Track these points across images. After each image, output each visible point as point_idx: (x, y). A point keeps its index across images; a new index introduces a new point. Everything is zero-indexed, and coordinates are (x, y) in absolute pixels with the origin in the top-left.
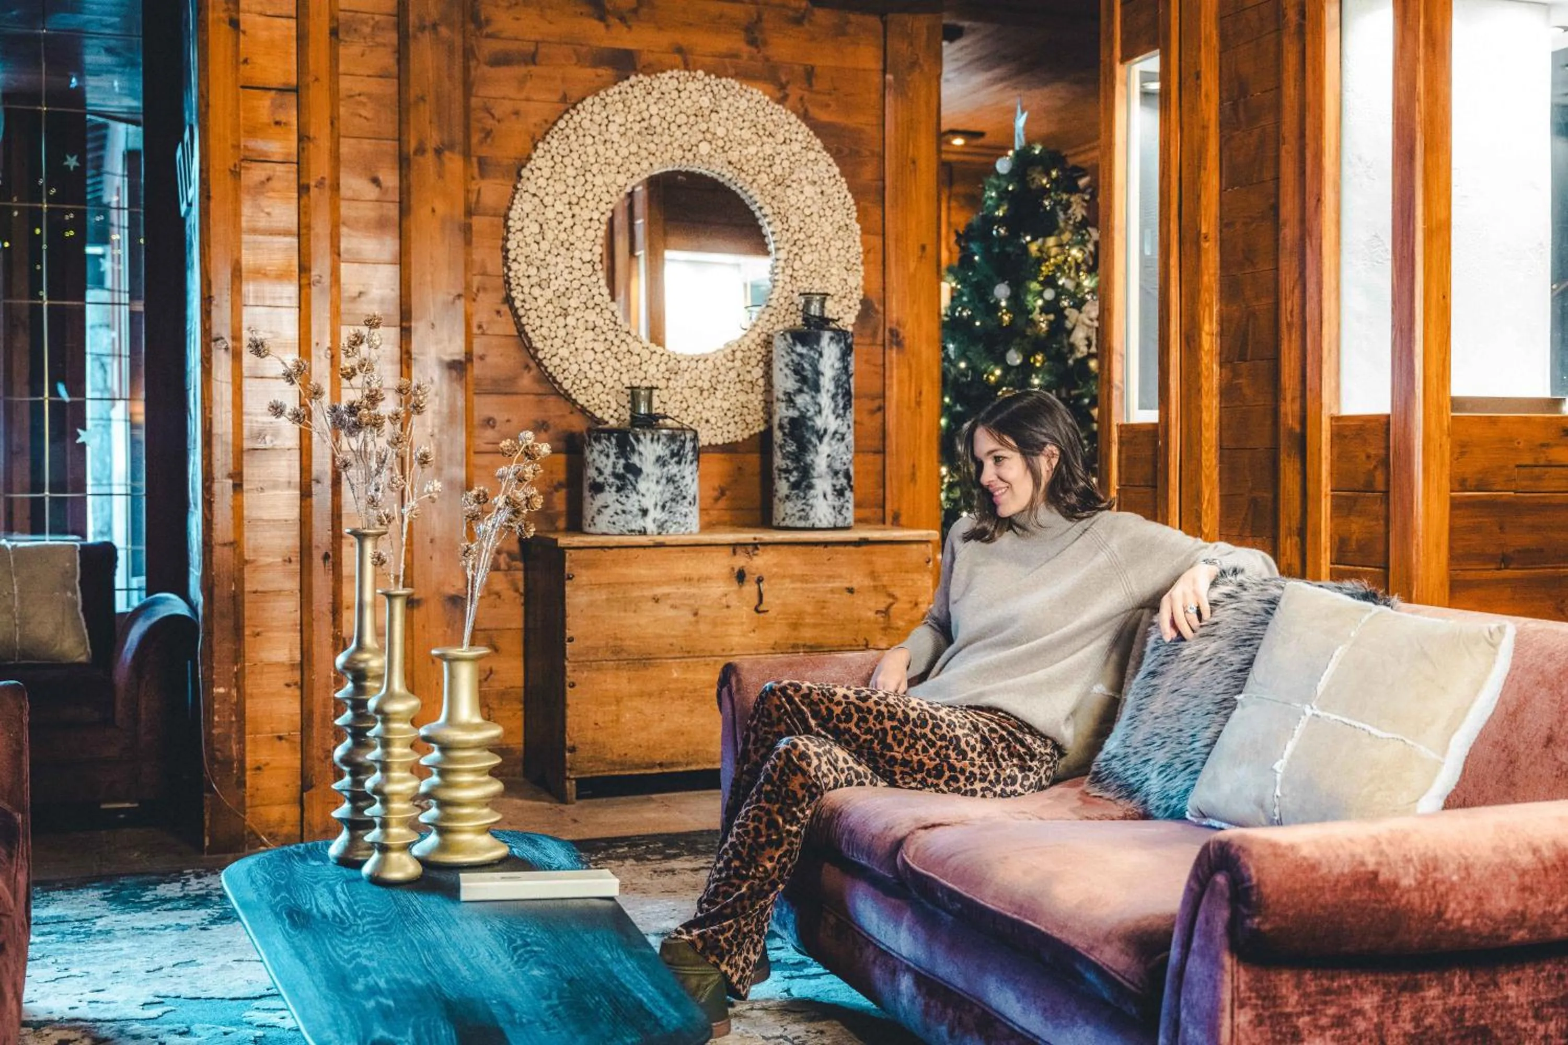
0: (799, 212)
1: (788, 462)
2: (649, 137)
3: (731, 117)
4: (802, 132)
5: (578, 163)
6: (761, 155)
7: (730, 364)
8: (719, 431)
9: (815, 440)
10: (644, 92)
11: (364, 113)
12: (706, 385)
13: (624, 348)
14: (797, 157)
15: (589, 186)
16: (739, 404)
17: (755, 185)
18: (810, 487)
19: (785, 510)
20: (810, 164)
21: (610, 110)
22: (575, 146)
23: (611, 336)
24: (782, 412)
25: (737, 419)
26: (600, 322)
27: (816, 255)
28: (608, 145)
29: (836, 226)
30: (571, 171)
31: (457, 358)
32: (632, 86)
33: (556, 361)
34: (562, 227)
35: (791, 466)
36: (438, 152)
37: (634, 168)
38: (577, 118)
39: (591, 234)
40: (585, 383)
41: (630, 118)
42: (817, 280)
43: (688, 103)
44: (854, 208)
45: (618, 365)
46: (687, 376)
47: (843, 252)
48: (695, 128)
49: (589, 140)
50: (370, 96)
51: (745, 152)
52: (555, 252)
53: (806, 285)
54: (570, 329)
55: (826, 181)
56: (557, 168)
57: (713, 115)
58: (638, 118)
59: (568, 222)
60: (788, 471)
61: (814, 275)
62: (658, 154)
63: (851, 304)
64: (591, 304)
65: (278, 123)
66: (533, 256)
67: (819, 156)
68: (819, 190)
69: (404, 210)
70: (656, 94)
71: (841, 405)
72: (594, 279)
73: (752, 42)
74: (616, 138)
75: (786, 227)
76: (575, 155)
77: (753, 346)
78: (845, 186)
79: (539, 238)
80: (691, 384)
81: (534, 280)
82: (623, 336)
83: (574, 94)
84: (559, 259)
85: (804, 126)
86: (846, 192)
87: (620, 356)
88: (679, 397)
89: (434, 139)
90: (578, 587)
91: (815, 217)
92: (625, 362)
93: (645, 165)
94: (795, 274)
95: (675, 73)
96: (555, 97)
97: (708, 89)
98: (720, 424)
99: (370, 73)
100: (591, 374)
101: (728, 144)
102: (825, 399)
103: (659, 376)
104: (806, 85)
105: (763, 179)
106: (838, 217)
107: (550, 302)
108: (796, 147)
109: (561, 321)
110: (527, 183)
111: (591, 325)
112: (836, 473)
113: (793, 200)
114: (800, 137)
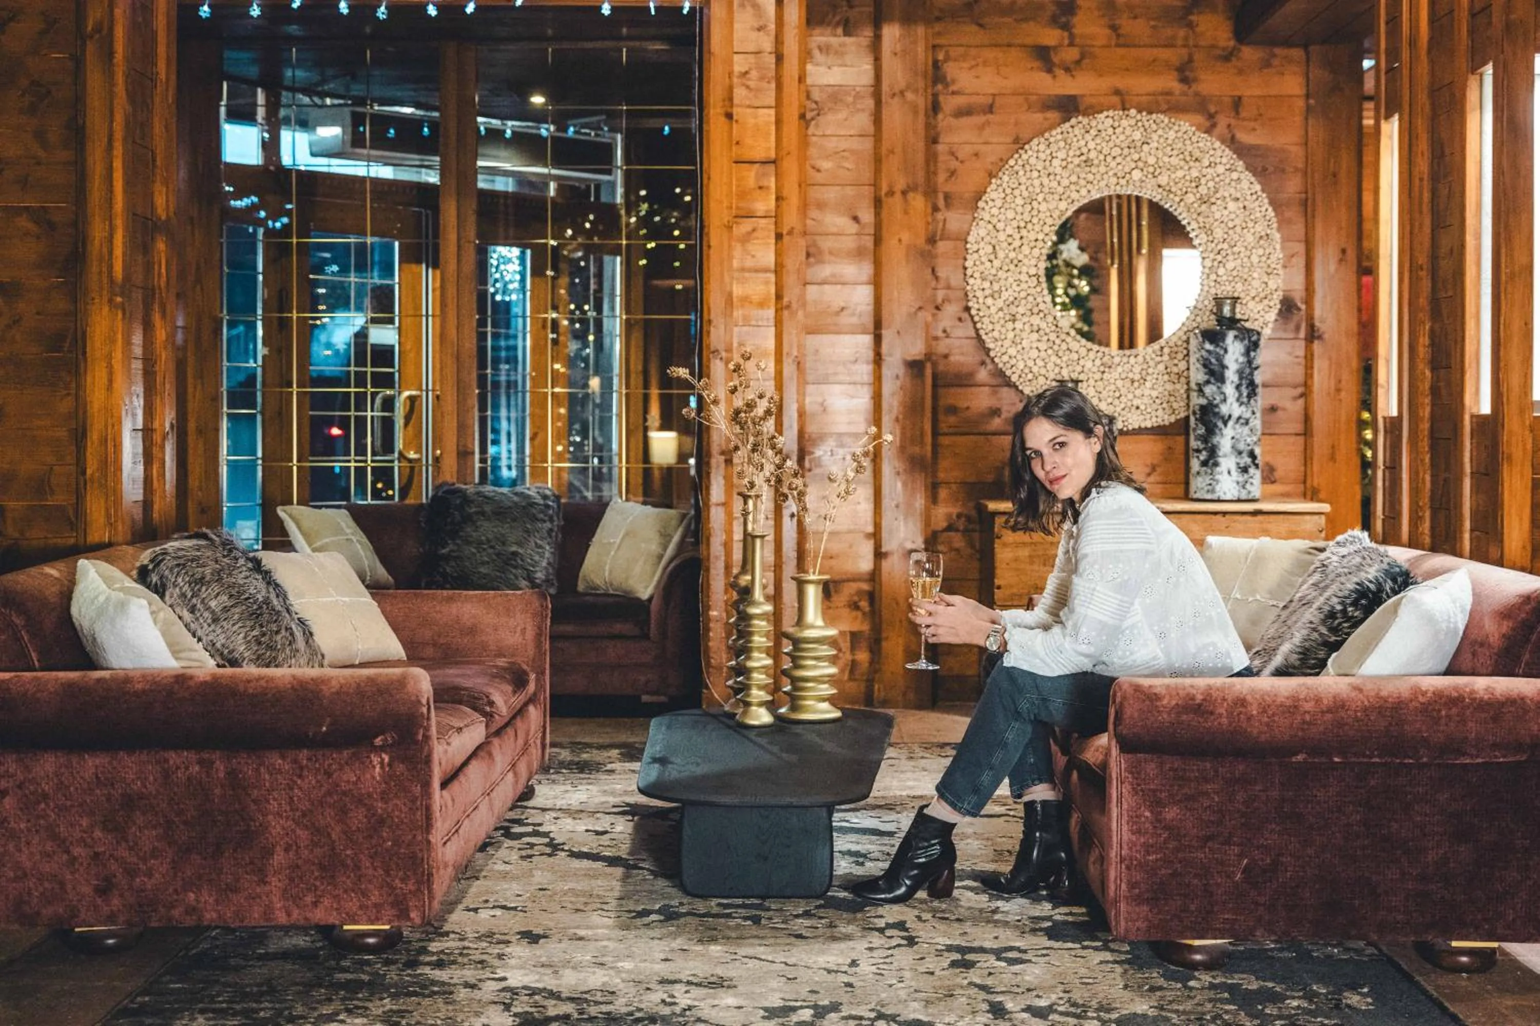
0: (1223, 225)
1: (1199, 443)
2: (1088, 169)
3: (1160, 147)
4: (1225, 155)
5: (1025, 194)
6: (1188, 178)
7: (1159, 359)
8: (1148, 416)
9: (1220, 424)
10: (1083, 131)
11: (847, 165)
12: (1137, 377)
13: (1064, 346)
14: (1222, 177)
15: (1035, 213)
16: (1166, 393)
17: (1182, 204)
18: (1216, 464)
19: (1198, 484)
20: (1233, 184)
21: (1054, 147)
22: (1023, 180)
23: (1053, 337)
24: (1197, 401)
25: (1165, 405)
26: (1043, 325)
27: (1239, 261)
28: (1052, 177)
29: (1258, 235)
30: (1019, 201)
31: (918, 358)
32: (1072, 127)
33: (1005, 358)
34: (1012, 247)
35: (1202, 446)
36: (904, 193)
37: (1075, 195)
38: (1025, 157)
39: (1036, 252)
40: (1030, 376)
41: (1071, 153)
42: (1239, 284)
43: (1122, 137)
44: (1274, 220)
45: (1058, 361)
46: (1120, 369)
47: (1264, 259)
48: (1128, 159)
49: (1035, 174)
50: (852, 152)
51: (1173, 176)
52: (1006, 268)
53: (1229, 288)
54: (1017, 332)
55: (1249, 197)
56: (1008, 198)
57: (1145, 146)
58: (1078, 153)
59: (1017, 243)
60: (1198, 451)
61: (1237, 279)
62: (1095, 182)
63: (1272, 304)
64: (1035, 310)
65: (760, 188)
66: (987, 273)
67: (1242, 176)
68: (1241, 206)
69: (878, 240)
70: (1093, 132)
71: (1245, 394)
72: (1039, 289)
73: (1184, 80)
74: (1058, 170)
75: (1211, 238)
76: (1023, 187)
77: (1180, 343)
78: (1266, 201)
79: (992, 257)
80: (1123, 376)
81: (987, 292)
82: (1063, 336)
83: (1025, 136)
84: (1009, 274)
85: (1227, 150)
86: (1267, 206)
87: (1060, 354)
88: (1113, 387)
89: (900, 184)
90: (1005, 545)
91: (1238, 229)
92: (1064, 359)
93: (1084, 192)
94: (1219, 279)
95: (1111, 113)
96: (1009, 140)
97: (1140, 124)
98: (1149, 410)
99: (852, 132)
100: (1035, 369)
101: (1158, 171)
102: (1229, 389)
103: (1095, 369)
104: (1233, 114)
105: (1190, 198)
106: (1258, 228)
107: (1001, 309)
108: (1220, 169)
109: (1010, 325)
110: (982, 213)
111: (1035, 328)
112: (1240, 453)
113: (1218, 215)
114: (1224, 160)
